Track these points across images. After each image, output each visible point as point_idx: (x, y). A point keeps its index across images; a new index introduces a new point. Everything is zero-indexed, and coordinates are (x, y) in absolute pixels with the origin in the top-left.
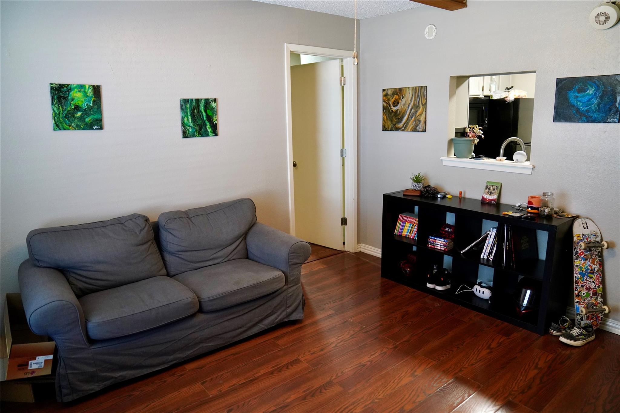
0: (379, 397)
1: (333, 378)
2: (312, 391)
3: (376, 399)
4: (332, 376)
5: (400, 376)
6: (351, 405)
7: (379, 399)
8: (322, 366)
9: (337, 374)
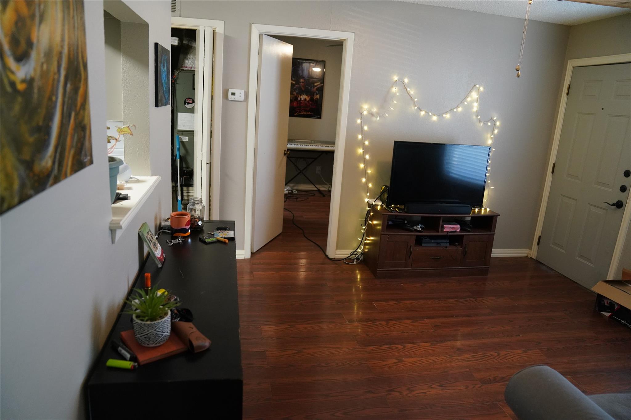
0: (444, 357)
1: (478, 386)
2: (503, 382)
3: (447, 357)
4: (479, 388)
5: (412, 365)
6: (471, 361)
7: (445, 356)
8: (487, 403)
9: (473, 388)
